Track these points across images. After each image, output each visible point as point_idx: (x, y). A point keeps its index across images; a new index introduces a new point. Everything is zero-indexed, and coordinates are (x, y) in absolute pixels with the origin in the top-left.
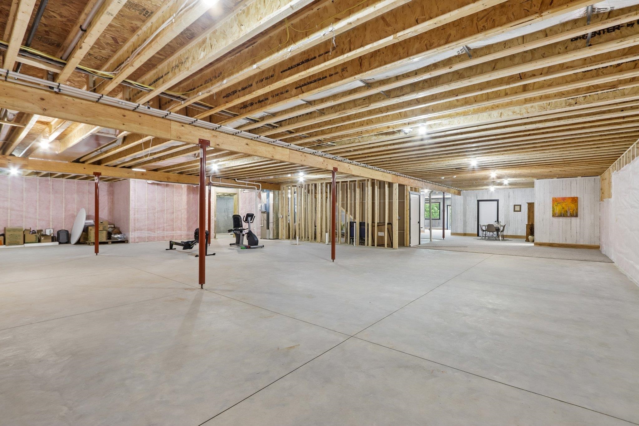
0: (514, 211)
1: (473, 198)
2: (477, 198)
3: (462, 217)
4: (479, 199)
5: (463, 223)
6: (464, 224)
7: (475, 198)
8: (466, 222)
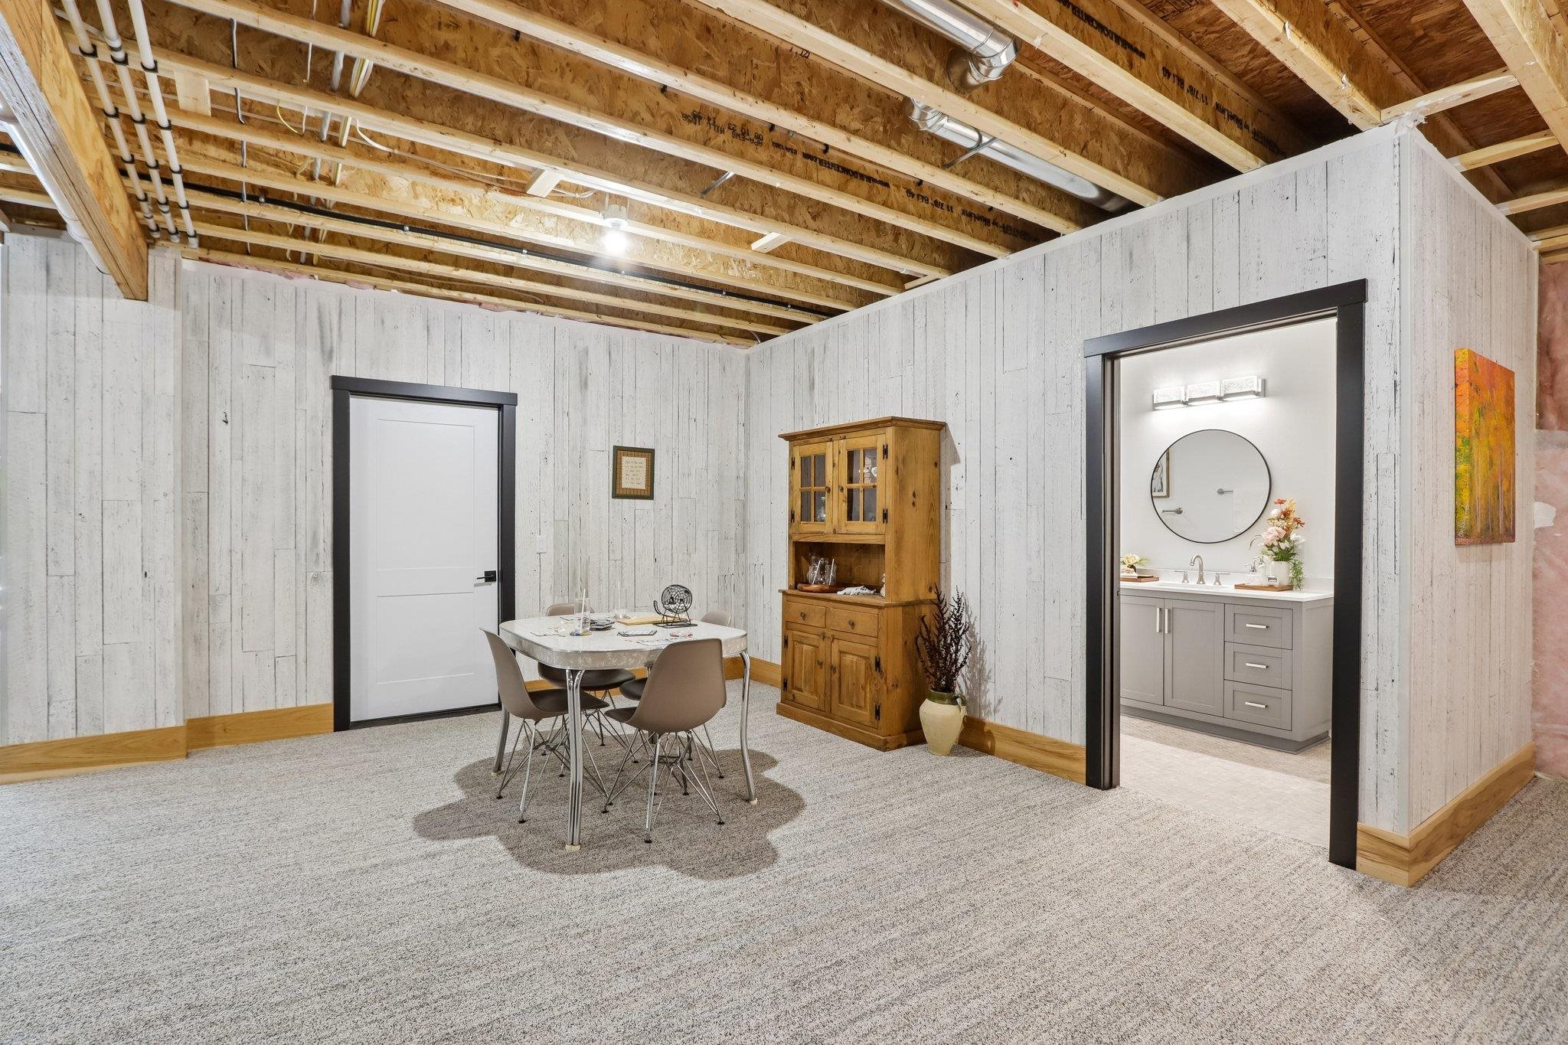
0: (615, 496)
1: (284, 349)
2: (328, 355)
3: (165, 545)
4: (346, 371)
5: (171, 611)
6: (188, 619)
7: (313, 355)
8: (212, 602)
